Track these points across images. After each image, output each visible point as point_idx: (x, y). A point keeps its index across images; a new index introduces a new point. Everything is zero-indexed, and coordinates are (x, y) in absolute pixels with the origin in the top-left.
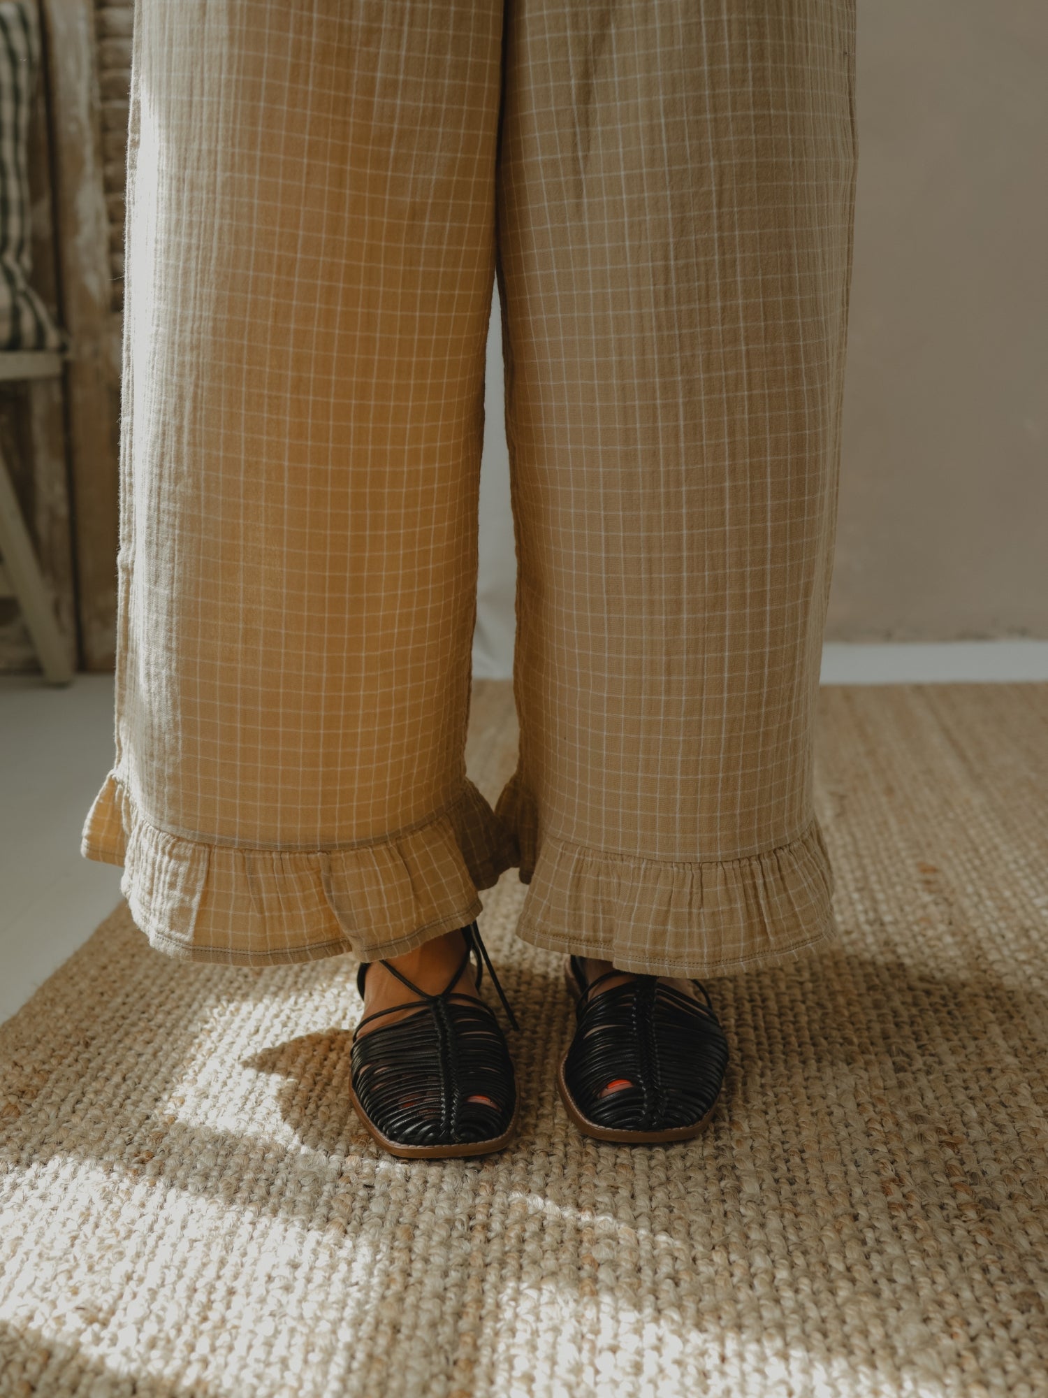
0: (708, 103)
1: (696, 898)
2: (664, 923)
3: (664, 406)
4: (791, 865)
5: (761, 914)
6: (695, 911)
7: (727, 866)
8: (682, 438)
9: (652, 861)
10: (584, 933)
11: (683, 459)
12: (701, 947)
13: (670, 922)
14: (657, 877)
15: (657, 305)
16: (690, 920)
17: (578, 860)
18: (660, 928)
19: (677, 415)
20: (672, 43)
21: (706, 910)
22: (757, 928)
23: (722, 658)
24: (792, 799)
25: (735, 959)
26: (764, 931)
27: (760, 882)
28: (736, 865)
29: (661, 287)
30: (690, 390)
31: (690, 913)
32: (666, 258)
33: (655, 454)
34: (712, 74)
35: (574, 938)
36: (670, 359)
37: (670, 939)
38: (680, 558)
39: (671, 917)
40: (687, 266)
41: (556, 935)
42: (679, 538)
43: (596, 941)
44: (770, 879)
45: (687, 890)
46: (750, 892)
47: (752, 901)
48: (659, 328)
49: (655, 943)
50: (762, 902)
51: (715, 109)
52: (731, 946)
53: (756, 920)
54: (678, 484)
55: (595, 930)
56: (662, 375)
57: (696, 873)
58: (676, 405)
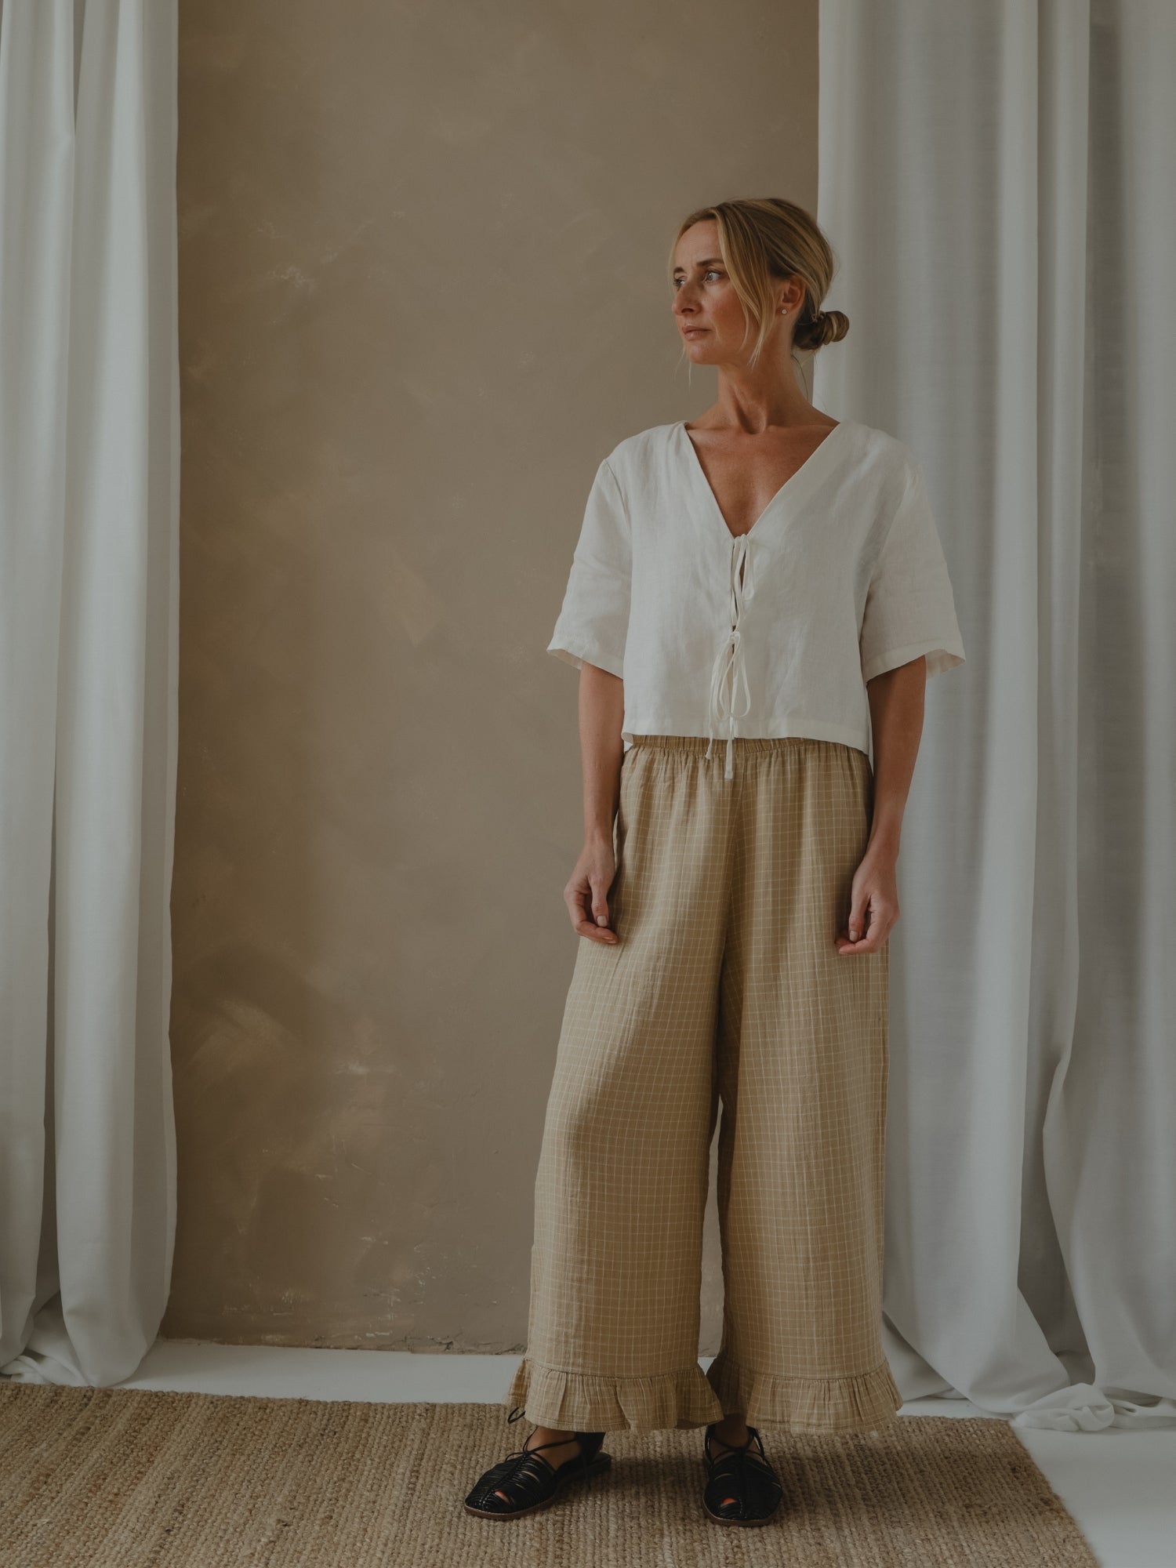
0: (814, 1051)
1: (827, 1396)
2: (813, 1409)
3: (798, 1173)
4: (871, 1383)
5: (857, 1406)
6: (826, 1403)
7: (841, 1381)
8: (805, 1187)
9: (806, 1379)
10: (778, 1419)
11: (806, 1196)
12: (830, 1420)
13: (816, 1408)
14: (809, 1387)
15: (794, 1131)
16: (825, 1407)
17: (773, 1382)
18: (810, 1411)
19: (803, 1178)
20: (799, 1027)
21: (832, 1402)
22: (856, 1412)
23: (830, 1283)
24: (869, 1350)
25: (847, 1427)
26: (859, 1415)
27: (856, 1390)
28: (845, 1381)
29: (796, 1124)
30: (809, 1167)
31: (825, 1404)
32: (798, 1113)
33: (794, 1193)
34: (816, 1039)
35: (773, 1421)
36: (800, 1155)
37: (815, 1416)
38: (808, 1239)
39: (816, 1405)
40: (806, 1116)
41: (765, 1421)
42: (806, 1230)
43: (784, 1422)
44: (861, 1389)
45: (823, 1393)
46: (852, 1395)
47: (853, 1399)
48: (795, 1141)
49: (809, 1419)
50: (858, 1400)
51: (817, 1053)
52: (844, 1420)
53: (855, 1408)
54: (805, 1207)
55: (783, 1417)
56: (797, 1160)
57: (827, 1385)
58: (803, 1173)
